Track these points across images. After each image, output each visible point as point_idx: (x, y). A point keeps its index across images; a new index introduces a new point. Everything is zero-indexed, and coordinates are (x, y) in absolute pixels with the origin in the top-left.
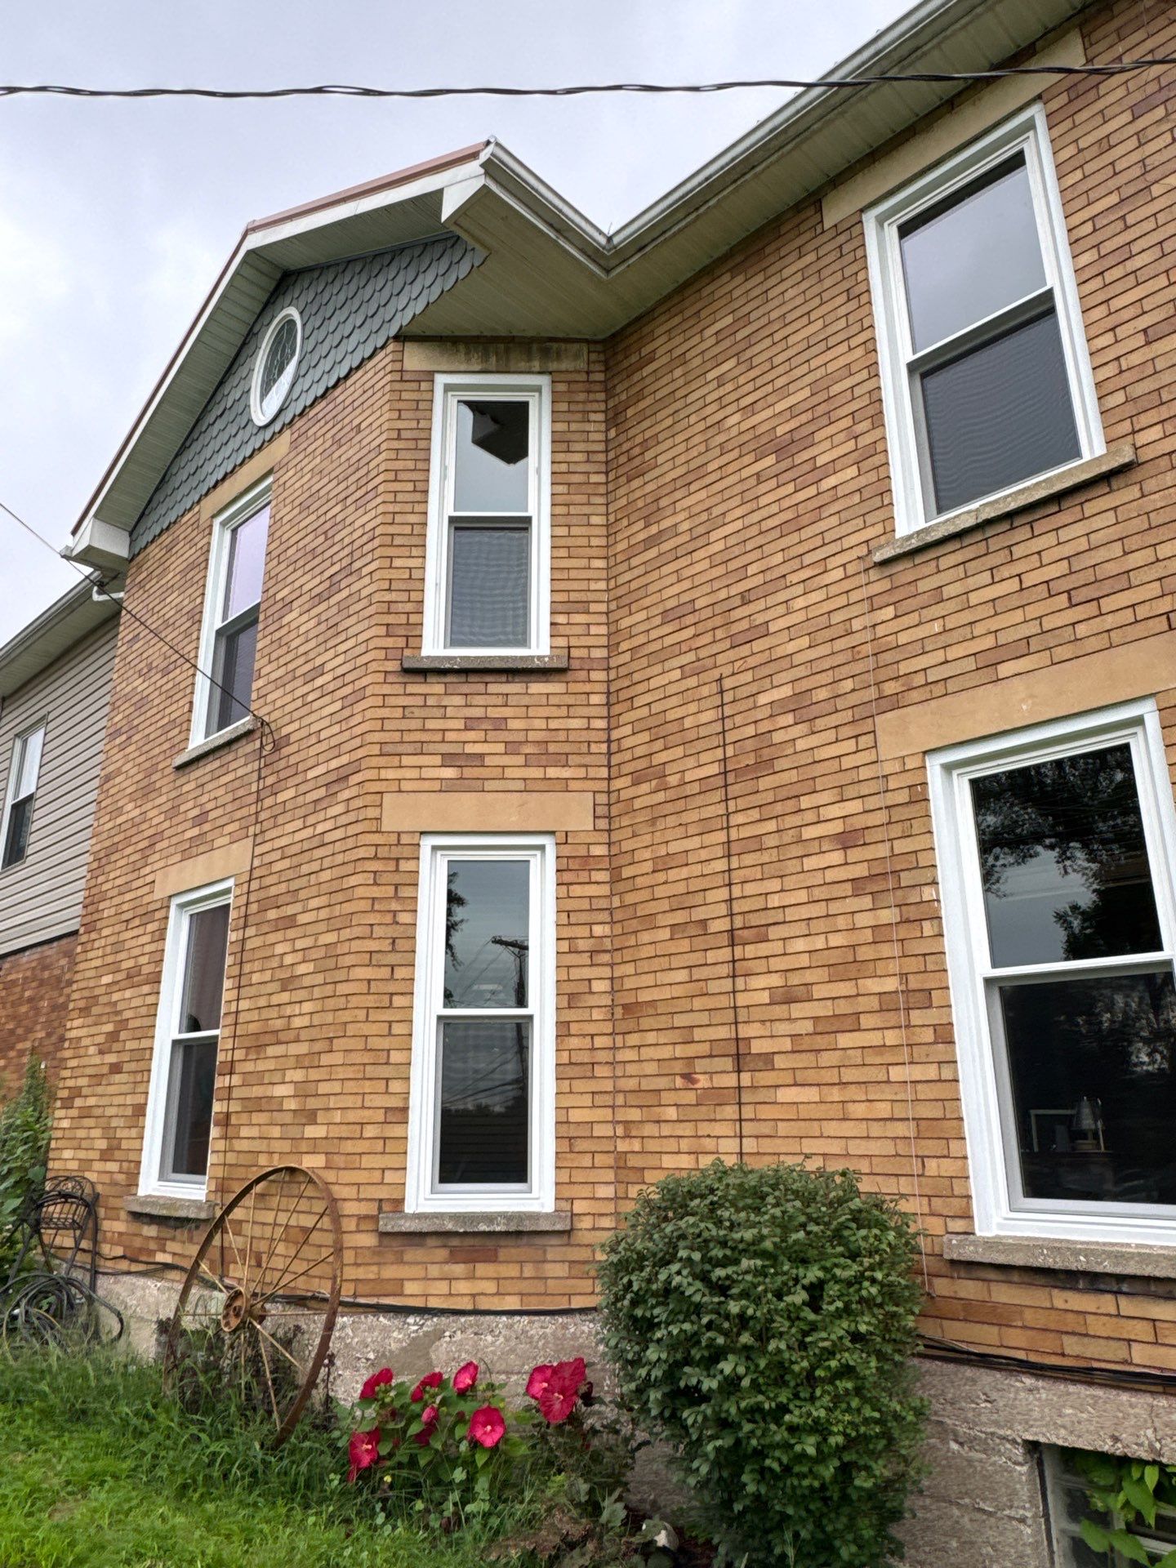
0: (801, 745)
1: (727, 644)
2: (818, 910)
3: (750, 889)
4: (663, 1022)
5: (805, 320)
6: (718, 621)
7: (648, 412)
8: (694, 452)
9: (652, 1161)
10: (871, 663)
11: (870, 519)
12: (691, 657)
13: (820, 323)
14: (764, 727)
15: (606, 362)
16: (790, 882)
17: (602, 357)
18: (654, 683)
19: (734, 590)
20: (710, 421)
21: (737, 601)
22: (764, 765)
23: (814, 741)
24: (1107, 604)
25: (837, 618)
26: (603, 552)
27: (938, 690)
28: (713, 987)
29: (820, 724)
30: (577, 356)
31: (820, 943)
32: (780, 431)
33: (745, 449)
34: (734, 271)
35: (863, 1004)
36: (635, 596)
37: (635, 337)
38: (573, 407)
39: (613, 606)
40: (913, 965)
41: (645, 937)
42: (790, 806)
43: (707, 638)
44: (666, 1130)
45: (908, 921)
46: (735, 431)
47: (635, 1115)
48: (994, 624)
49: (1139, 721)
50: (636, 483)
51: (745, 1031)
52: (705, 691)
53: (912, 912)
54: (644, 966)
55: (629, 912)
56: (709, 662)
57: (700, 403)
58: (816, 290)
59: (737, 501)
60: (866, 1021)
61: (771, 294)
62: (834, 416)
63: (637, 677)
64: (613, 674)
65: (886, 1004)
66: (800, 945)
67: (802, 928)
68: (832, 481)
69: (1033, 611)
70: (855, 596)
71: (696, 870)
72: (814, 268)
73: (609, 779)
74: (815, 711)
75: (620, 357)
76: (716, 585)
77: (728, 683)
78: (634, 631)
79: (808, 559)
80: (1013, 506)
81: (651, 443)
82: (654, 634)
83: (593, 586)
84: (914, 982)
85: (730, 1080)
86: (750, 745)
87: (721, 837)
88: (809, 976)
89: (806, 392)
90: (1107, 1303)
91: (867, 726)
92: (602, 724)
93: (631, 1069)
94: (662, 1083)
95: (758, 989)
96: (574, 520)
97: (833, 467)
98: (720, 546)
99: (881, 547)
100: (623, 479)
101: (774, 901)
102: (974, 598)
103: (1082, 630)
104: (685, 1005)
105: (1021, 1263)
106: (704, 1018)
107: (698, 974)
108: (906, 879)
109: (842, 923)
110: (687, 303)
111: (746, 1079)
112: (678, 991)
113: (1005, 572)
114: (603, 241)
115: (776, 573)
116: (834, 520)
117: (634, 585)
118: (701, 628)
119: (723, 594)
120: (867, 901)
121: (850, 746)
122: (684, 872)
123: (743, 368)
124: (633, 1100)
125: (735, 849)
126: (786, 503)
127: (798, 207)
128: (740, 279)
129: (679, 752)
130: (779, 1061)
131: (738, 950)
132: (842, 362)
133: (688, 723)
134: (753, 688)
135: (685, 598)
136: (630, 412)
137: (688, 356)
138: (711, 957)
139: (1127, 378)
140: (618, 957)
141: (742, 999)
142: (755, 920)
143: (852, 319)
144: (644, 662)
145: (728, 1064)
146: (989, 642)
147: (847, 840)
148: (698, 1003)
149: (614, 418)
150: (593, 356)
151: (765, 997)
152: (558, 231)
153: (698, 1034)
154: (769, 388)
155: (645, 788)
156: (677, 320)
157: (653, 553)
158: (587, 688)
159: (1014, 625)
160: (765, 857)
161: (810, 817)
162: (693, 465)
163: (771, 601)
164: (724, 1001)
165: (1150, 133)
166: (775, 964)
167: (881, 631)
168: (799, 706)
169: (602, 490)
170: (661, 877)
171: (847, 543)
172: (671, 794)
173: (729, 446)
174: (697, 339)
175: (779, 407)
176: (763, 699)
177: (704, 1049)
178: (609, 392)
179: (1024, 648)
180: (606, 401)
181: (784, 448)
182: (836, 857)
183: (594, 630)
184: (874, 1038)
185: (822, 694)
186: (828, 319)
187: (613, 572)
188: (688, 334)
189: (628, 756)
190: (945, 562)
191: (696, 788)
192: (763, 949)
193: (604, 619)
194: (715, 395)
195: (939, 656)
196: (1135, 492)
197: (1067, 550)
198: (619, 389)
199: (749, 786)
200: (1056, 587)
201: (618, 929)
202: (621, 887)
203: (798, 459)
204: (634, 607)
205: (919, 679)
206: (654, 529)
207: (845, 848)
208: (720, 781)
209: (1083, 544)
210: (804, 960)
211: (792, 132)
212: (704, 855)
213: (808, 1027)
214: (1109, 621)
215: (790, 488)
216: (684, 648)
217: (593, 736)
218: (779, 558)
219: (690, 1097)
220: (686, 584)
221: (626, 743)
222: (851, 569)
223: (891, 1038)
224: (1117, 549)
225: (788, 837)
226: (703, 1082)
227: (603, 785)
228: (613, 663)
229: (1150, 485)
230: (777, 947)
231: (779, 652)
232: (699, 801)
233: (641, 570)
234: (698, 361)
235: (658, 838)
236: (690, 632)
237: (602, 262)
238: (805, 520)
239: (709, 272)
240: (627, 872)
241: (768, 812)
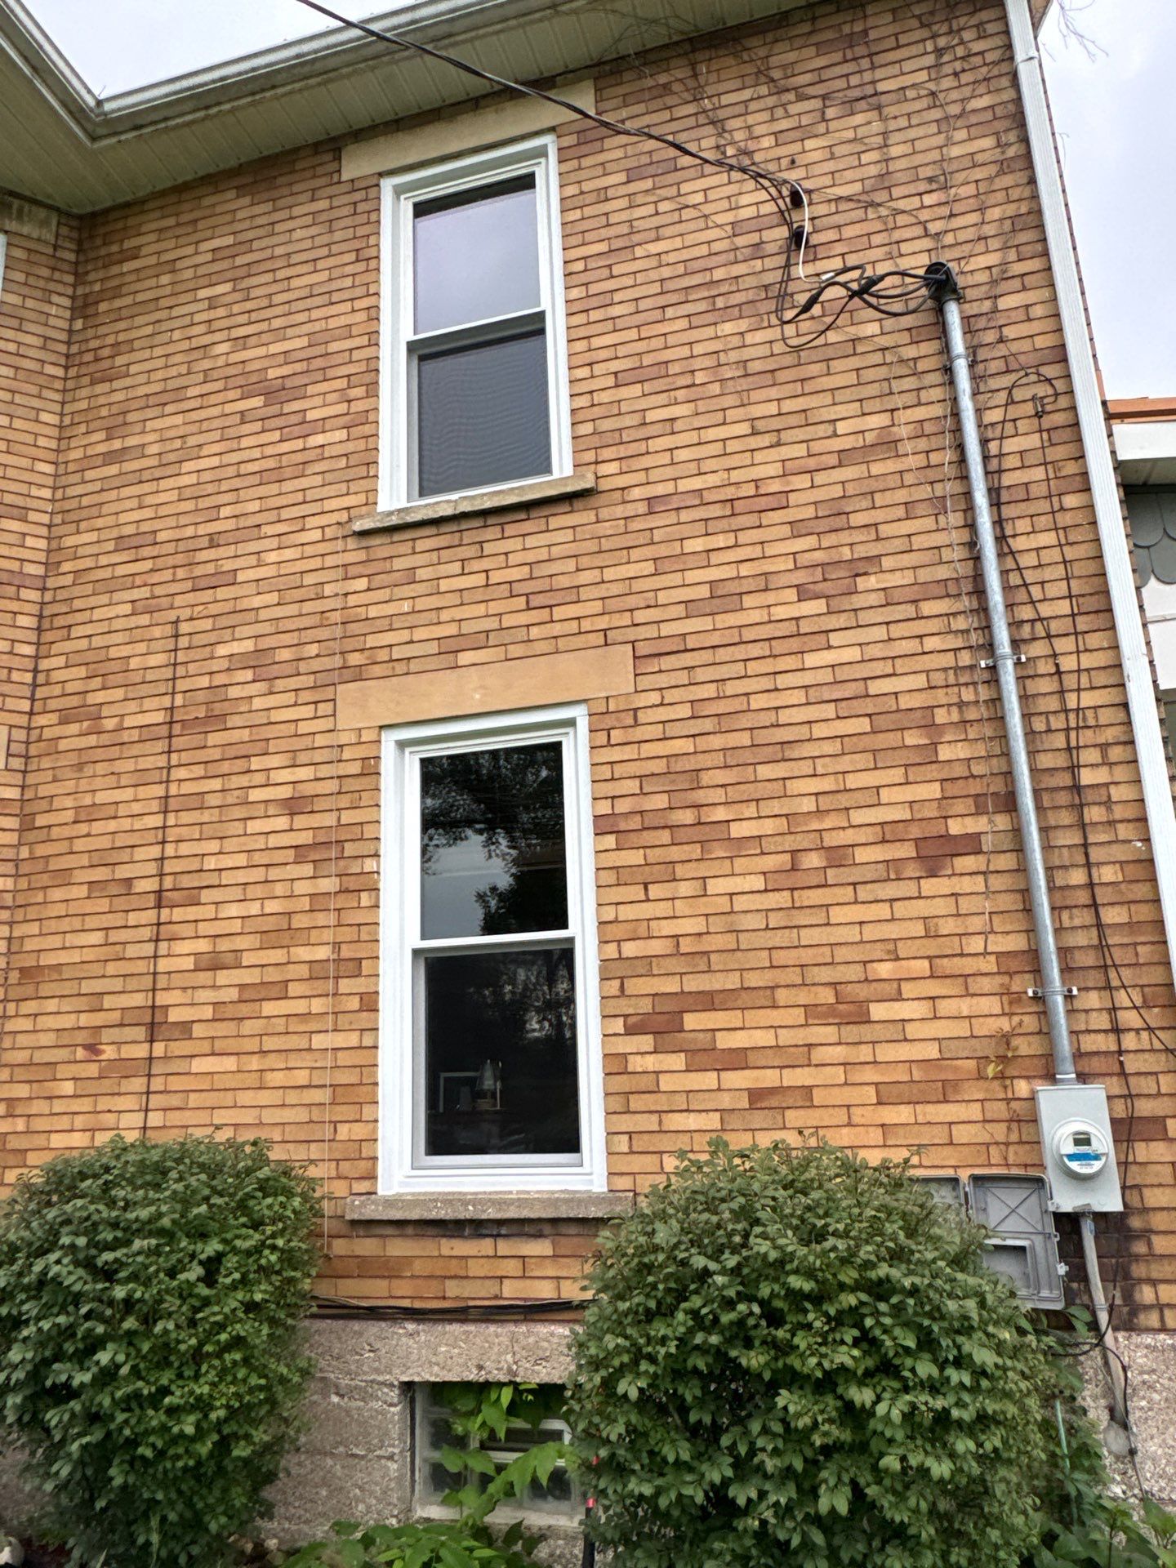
0: (257, 703)
1: (189, 585)
2: (258, 874)
3: (185, 848)
4: (68, 988)
5: (309, 267)
6: (180, 559)
7: (125, 313)
8: (173, 372)
9: (39, 1141)
10: (338, 631)
11: (354, 487)
12: (145, 592)
13: (324, 276)
14: (220, 679)
15: (80, 242)
16: (229, 845)
17: (75, 235)
18: (97, 614)
19: (202, 530)
20: (195, 343)
21: (205, 542)
22: (216, 719)
23: (271, 701)
24: (558, 613)
25: (309, 579)
26: (52, 456)
27: (400, 668)
28: (131, 951)
29: (280, 684)
30: (44, 223)
31: (254, 908)
32: (272, 374)
33: (232, 383)
34: (241, 190)
35: (293, 971)
36: (85, 514)
37: (120, 225)
38: (32, 281)
39: (58, 519)
40: (347, 934)
41: (57, 894)
42: (240, 765)
43: (167, 575)
44: (58, 1106)
45: (347, 891)
46: (221, 361)
47: (22, 1091)
48: (458, 613)
49: (571, 723)
50: (99, 388)
51: (162, 999)
52: (157, 632)
53: (351, 883)
54: (53, 926)
55: (40, 866)
56: (165, 602)
57: (187, 321)
58: (325, 239)
59: (216, 435)
60: (294, 989)
61: (278, 228)
62: (330, 373)
63: (77, 604)
64: (48, 596)
65: (316, 972)
66: (233, 910)
67: (237, 893)
68: (319, 439)
69: (494, 607)
70: (330, 561)
71: (126, 824)
72: (324, 217)
73: (31, 713)
74: (275, 670)
75: (99, 242)
76: (183, 520)
77: (184, 628)
78: (81, 552)
79: (286, 514)
80: (488, 504)
81: (124, 348)
82: (103, 560)
83: (35, 492)
84: (346, 952)
85: (141, 1051)
86: (201, 696)
87: (160, 790)
88: (240, 943)
89: (304, 342)
90: (485, 1246)
91: (328, 693)
92: (29, 650)
93: (22, 1040)
94: (63, 1054)
95: (181, 955)
96: (20, 412)
97: (321, 425)
98: (193, 479)
99: (361, 517)
100: (86, 380)
101: (211, 863)
102: (444, 585)
103: (535, 632)
104: (97, 969)
105: (416, 1217)
106: (118, 984)
107: (114, 936)
108: (350, 849)
109: (279, 889)
110: (186, 206)
111: (159, 1049)
112: (89, 955)
113: (476, 565)
114: (92, 103)
115: (251, 520)
116: (318, 480)
117: (85, 501)
118: (160, 563)
119: (190, 532)
120: (307, 870)
121: (308, 711)
122: (112, 825)
123: (238, 296)
124: (20, 1074)
125: (173, 804)
126: (269, 451)
127: (317, 147)
128: (247, 200)
129: (119, 694)
130: (198, 1030)
131: (165, 912)
132: (343, 321)
133: (134, 663)
134: (212, 637)
135: (145, 527)
136: (103, 307)
137: (179, 265)
138: (133, 918)
139: (597, 412)
140: (19, 915)
141: (163, 965)
142: (186, 881)
143: (358, 280)
144: (89, 589)
145: (140, 1033)
146: (452, 629)
147: (294, 806)
148: (111, 968)
149: (83, 308)
150: (64, 231)
151: (189, 963)
152: (34, 69)
153: (108, 1002)
154: (264, 326)
155: (74, 728)
156: (171, 221)
157: (113, 470)
158: (14, 606)
159: (476, 618)
160: (206, 816)
161: (259, 778)
162: (171, 385)
163: (242, 549)
164: (141, 967)
165: (640, 199)
166: (203, 928)
167: (352, 600)
168: (258, 663)
169: (58, 385)
170: (83, 828)
171: (329, 505)
172: (105, 739)
173: (215, 374)
174: (190, 250)
175: (273, 349)
176: (222, 650)
177: (115, 1017)
178: (80, 277)
179: (482, 640)
180: (74, 286)
181: (274, 393)
182: (282, 822)
183: (29, 542)
184: (300, 1007)
185: (285, 655)
186: (336, 273)
187: (63, 481)
188: (182, 241)
189: (57, 689)
190: (421, 545)
191: (135, 735)
192: (192, 913)
193: (44, 531)
194: (204, 316)
195: (405, 635)
196: (590, 516)
197: (530, 557)
198: (92, 277)
199: (197, 740)
200: (518, 588)
201: (23, 883)
202: (31, 836)
203: (287, 408)
204: (83, 526)
205: (383, 655)
206: (117, 444)
207: (292, 814)
208: (164, 731)
209: (543, 554)
210: (236, 926)
211: (318, 66)
212: (136, 808)
213: (233, 994)
214: (557, 629)
215: (276, 435)
216: (138, 581)
217: (16, 662)
218: (255, 506)
219: (92, 1070)
220: (148, 513)
221: (57, 676)
222: (329, 533)
223: (317, 1006)
224: (570, 565)
225: (231, 799)
226: (109, 1052)
227: (23, 720)
228: (50, 583)
229: (604, 513)
230: (208, 912)
231: (245, 604)
232: (136, 750)
233: (98, 486)
234: (189, 273)
235: (84, 785)
236: (148, 565)
237: (89, 127)
238: (288, 473)
239: (212, 181)
240: (40, 821)
241: (213, 769)
